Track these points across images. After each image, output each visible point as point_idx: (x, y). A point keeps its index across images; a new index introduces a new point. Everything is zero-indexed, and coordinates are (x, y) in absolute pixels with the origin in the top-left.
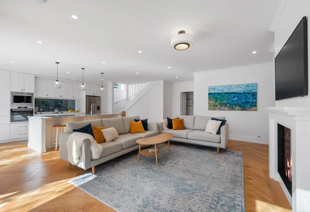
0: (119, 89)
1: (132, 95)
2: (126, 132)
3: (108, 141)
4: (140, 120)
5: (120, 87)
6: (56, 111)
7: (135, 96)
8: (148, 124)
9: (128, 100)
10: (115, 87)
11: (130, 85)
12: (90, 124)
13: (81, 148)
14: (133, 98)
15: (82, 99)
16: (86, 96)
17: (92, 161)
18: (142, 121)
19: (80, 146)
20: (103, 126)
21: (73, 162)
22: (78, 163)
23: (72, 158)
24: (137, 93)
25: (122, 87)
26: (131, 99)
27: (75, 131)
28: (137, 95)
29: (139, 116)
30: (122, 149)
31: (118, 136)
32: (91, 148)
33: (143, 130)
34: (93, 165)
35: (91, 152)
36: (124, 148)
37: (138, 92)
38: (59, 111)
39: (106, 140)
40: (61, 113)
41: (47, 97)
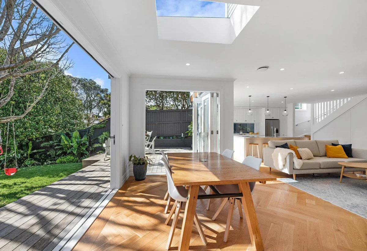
0: (300, 109)
1: (321, 114)
2: (321, 155)
3: (304, 158)
4: (339, 145)
5: (301, 106)
6: (241, 133)
7: (325, 116)
8: (352, 150)
9: (313, 123)
10: (296, 108)
11: (317, 104)
12: (287, 143)
13: (286, 159)
14: (323, 118)
15: (261, 123)
16: (266, 119)
17: (294, 170)
18: (344, 146)
19: (285, 157)
20: (296, 146)
21: (278, 167)
22: (282, 169)
23: (278, 164)
24: (328, 112)
25: (305, 107)
26: (320, 121)
27: (277, 147)
28: (328, 115)
29: (338, 141)
30: (320, 168)
31: (313, 157)
32: (294, 160)
33: (344, 155)
34: (294, 173)
35: (293, 163)
36: (322, 167)
37: (332, 110)
38: (243, 133)
39: (302, 158)
40: (244, 134)
41: (237, 122)
